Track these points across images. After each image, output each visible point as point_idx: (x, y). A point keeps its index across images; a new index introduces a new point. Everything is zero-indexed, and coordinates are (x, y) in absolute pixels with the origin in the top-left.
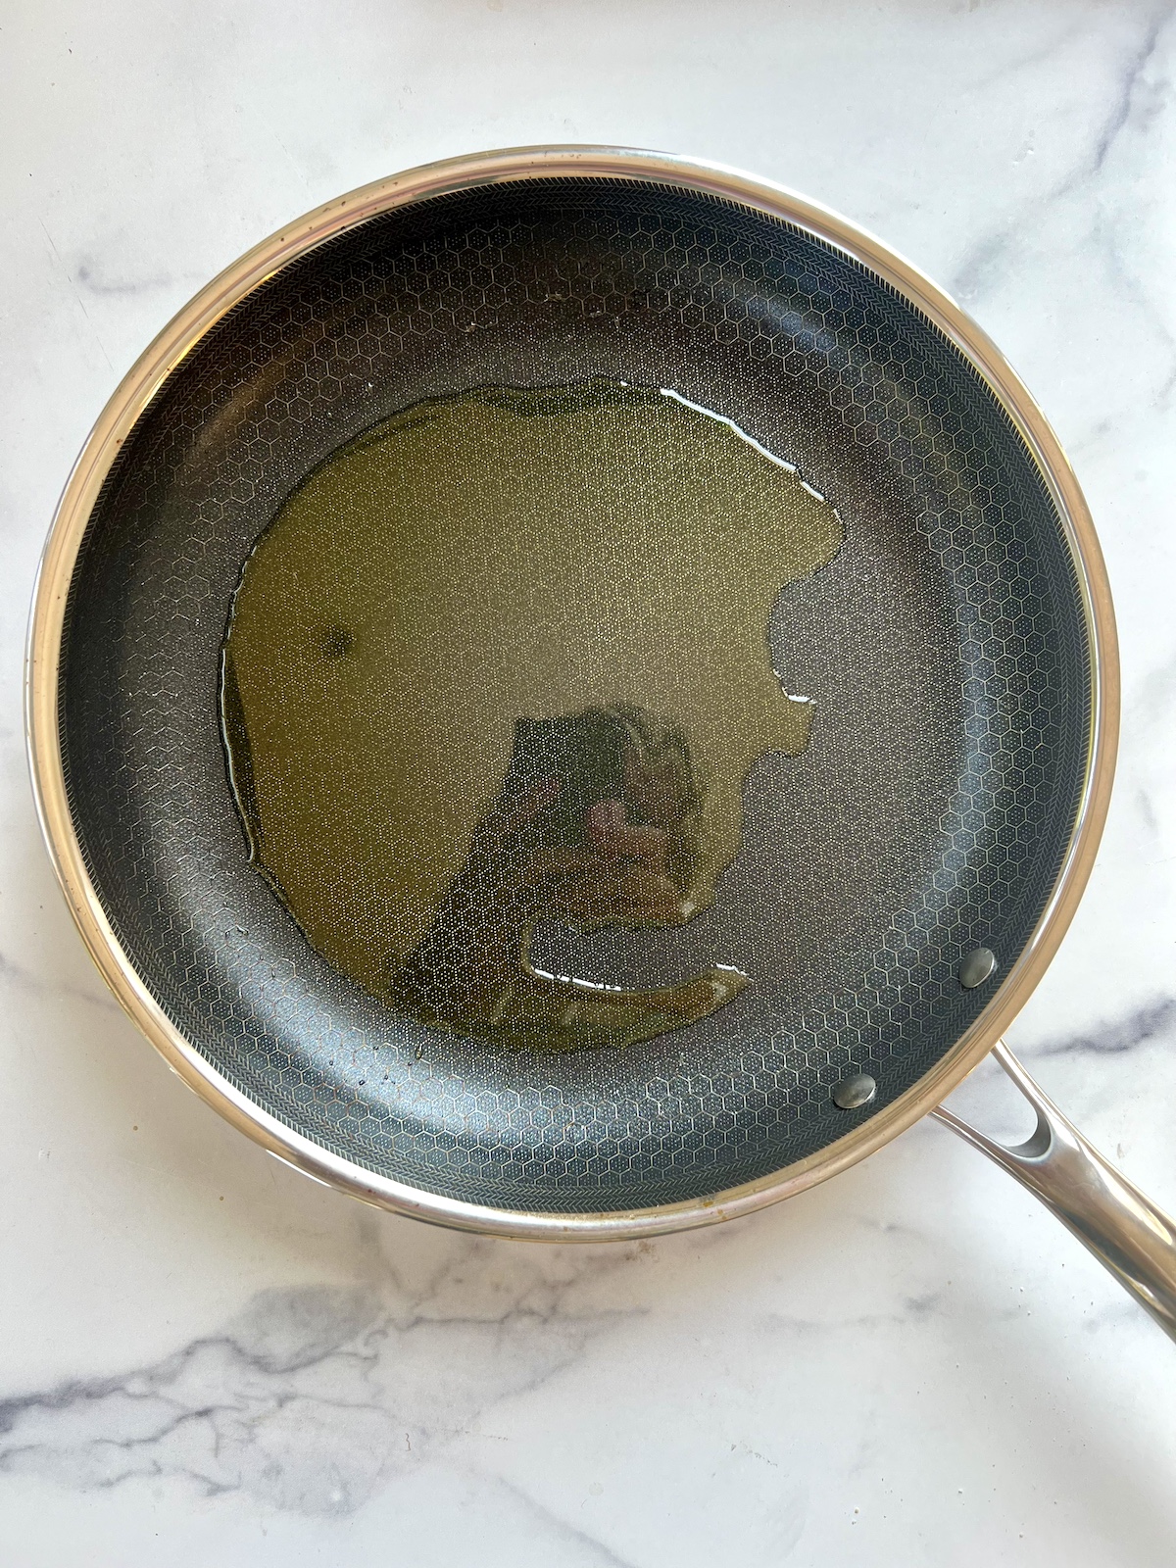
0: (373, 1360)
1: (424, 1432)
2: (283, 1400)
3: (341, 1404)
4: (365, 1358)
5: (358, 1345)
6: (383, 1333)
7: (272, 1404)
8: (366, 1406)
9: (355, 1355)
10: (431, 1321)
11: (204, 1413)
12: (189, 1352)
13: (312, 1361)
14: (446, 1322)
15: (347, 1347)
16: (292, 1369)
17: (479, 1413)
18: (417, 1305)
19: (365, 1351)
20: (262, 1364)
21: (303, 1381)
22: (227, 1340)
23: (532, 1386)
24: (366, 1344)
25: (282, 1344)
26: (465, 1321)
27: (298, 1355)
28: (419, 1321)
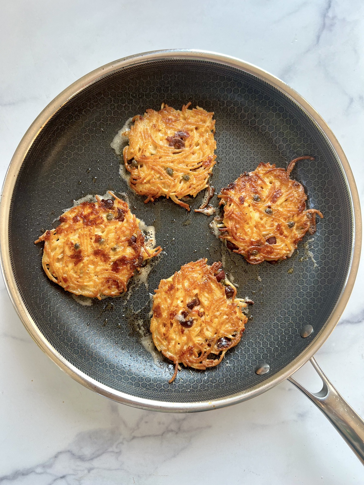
0: (119, 453)
1: (139, 476)
2: (90, 470)
3: (109, 470)
4: (117, 453)
5: (114, 448)
6: (122, 443)
7: (86, 471)
8: (118, 469)
9: (113, 452)
10: (138, 437)
11: (63, 477)
12: (56, 457)
13: (99, 456)
14: (143, 437)
15: (110, 449)
16: (92, 459)
17: (157, 468)
18: (133, 432)
19: (116, 450)
20: (81, 458)
21: (96, 463)
22: (69, 451)
23: (174, 456)
24: (117, 447)
25: (87, 451)
26: (149, 436)
27: (93, 454)
28: (134, 438)
